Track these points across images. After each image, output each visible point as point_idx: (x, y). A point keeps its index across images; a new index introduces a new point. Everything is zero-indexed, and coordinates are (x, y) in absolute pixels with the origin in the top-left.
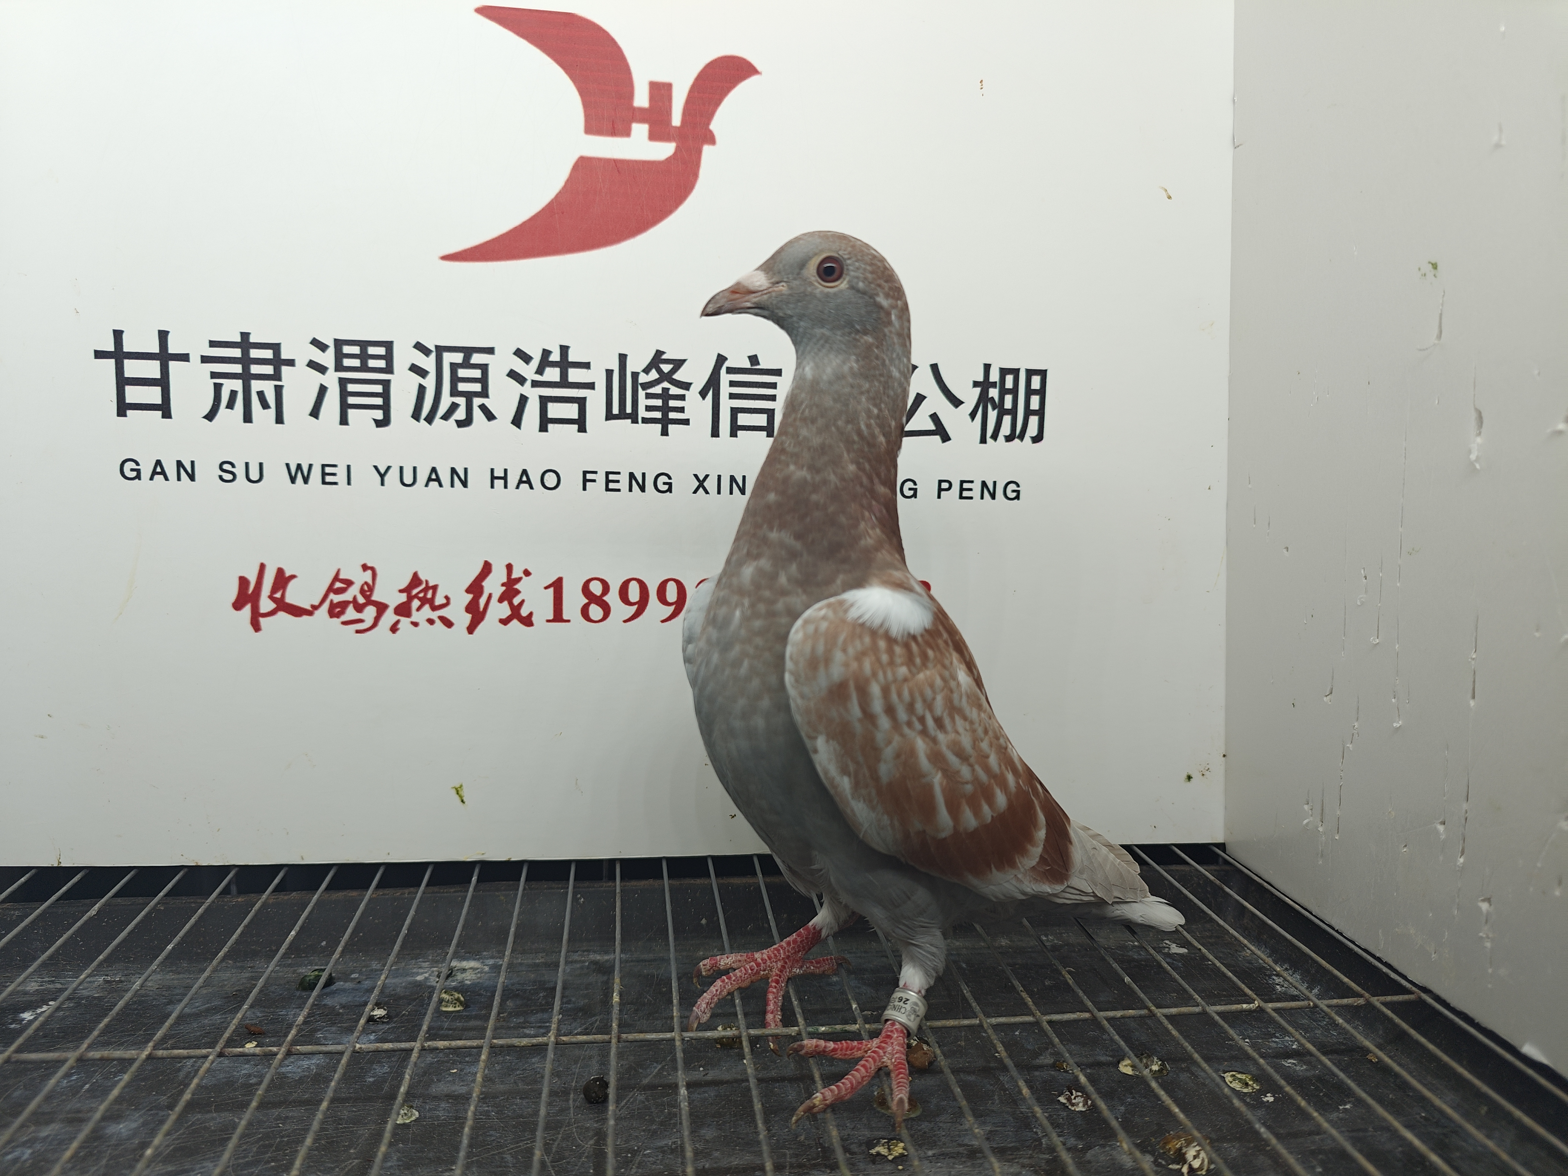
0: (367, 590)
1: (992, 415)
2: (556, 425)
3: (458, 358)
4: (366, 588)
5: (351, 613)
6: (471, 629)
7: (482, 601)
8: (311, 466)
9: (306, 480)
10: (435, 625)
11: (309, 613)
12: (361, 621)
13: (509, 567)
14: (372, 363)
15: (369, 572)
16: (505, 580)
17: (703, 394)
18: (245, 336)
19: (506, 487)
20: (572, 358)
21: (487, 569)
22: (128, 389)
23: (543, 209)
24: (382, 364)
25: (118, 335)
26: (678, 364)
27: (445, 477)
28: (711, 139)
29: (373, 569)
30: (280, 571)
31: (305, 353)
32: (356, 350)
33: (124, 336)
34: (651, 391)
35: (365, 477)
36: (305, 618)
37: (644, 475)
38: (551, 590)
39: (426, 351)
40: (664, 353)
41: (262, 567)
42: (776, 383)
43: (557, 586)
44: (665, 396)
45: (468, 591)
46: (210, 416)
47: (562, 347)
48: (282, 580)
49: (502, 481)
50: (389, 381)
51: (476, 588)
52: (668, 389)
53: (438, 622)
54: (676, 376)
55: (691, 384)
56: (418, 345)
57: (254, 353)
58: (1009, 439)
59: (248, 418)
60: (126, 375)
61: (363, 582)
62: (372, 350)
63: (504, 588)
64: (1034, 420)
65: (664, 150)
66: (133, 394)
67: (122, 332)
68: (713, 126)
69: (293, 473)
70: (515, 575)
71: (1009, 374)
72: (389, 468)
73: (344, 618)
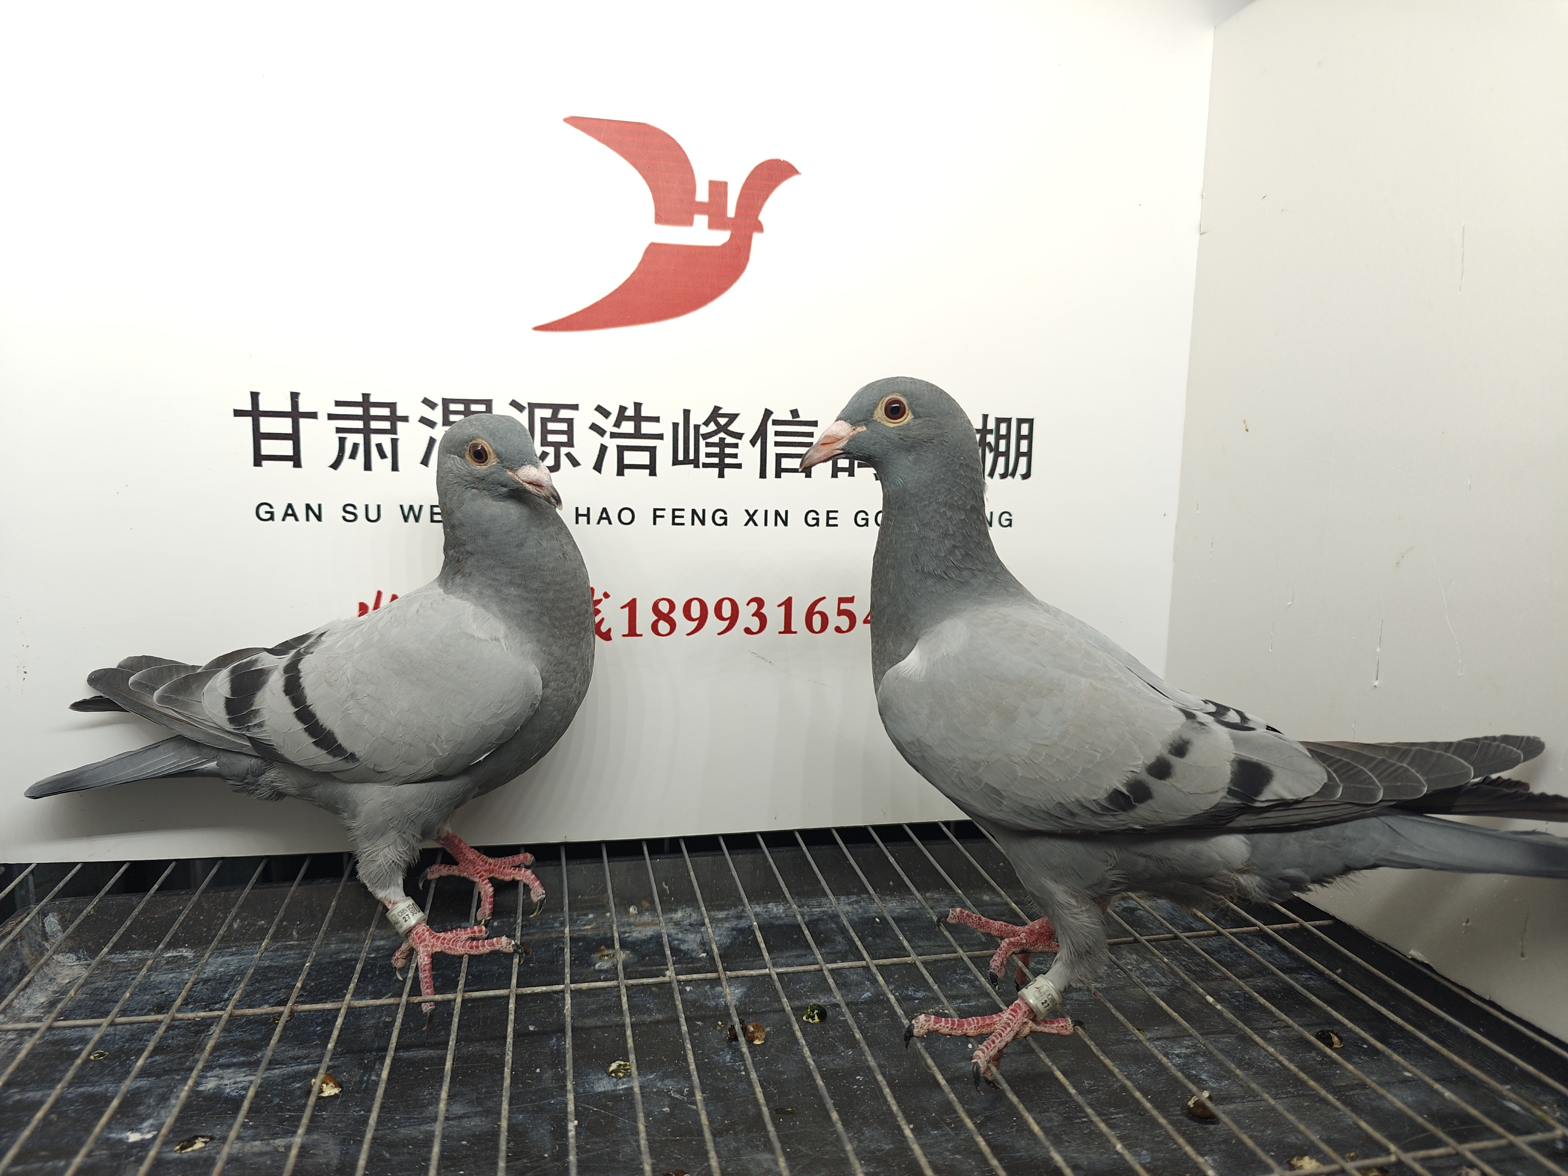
1: (990, 457)
2: (631, 470)
3: (548, 413)
8: (421, 507)
9: (417, 519)
17: (753, 442)
19: (588, 523)
20: (643, 414)
22: (264, 443)
23: (620, 287)
25: (255, 396)
26: (733, 417)
28: (759, 228)
31: (417, 410)
32: (460, 407)
33: (260, 398)
34: (710, 440)
37: (704, 511)
38: (627, 609)
39: (520, 408)
40: (720, 408)
41: (379, 594)
42: (812, 433)
43: (632, 606)
44: (722, 444)
46: (335, 465)
47: (636, 403)
49: (585, 518)
52: (724, 439)
54: (731, 428)
56: (514, 403)
57: (374, 411)
58: (1003, 476)
59: (368, 466)
60: (262, 431)
62: (474, 408)
64: (1023, 461)
65: (720, 237)
66: (268, 447)
67: (258, 394)
69: (406, 514)
71: (1002, 423)
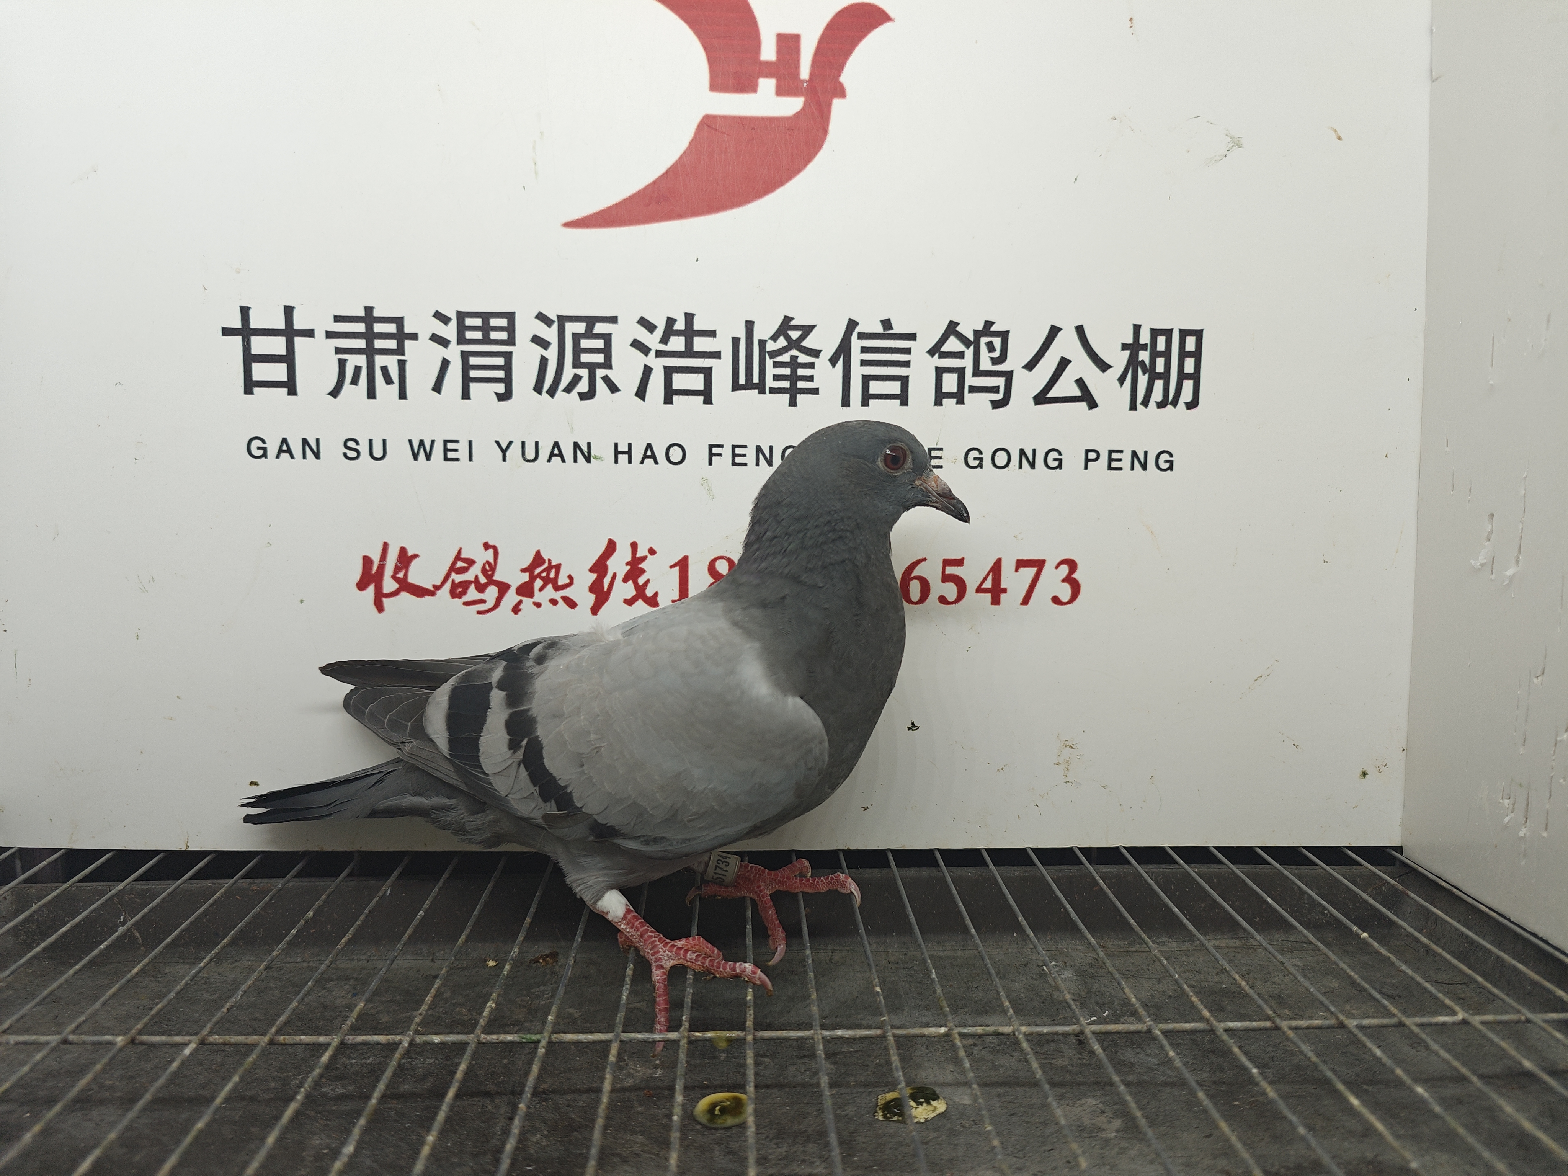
0: (489, 569)
1: (1143, 380)
2: (681, 397)
3: (581, 328)
4: (487, 567)
5: (472, 594)
6: (595, 610)
7: (607, 581)
8: (433, 442)
9: (428, 457)
10: (558, 605)
11: (432, 593)
12: (483, 601)
13: (634, 546)
14: (494, 335)
15: (491, 551)
16: (629, 559)
17: (833, 361)
18: (369, 310)
19: (630, 462)
20: (696, 327)
21: (611, 547)
22: (255, 366)
23: (667, 172)
24: (504, 335)
25: (245, 312)
26: (807, 330)
27: (568, 451)
28: (841, 92)
29: (495, 548)
30: (403, 550)
31: (428, 326)
32: (478, 322)
33: (252, 314)
34: (778, 359)
35: (487, 453)
36: (427, 598)
37: (771, 448)
38: (677, 568)
39: (548, 322)
40: (792, 319)
41: (386, 546)
42: (910, 349)
43: (683, 565)
44: (794, 364)
45: (592, 570)
46: (335, 393)
47: (686, 314)
48: (405, 559)
49: (626, 456)
50: (511, 353)
51: (600, 567)
52: (797, 357)
53: (561, 602)
54: (806, 343)
55: (820, 351)
56: (540, 316)
57: (378, 328)
58: (1161, 405)
59: (372, 394)
60: (253, 352)
61: (485, 562)
62: (494, 322)
63: (629, 567)
64: (1188, 385)
65: (792, 106)
66: (260, 371)
67: (249, 308)
68: (845, 78)
69: (416, 450)
70: (639, 555)
71: (1160, 335)
72: (511, 443)
73: (466, 598)
